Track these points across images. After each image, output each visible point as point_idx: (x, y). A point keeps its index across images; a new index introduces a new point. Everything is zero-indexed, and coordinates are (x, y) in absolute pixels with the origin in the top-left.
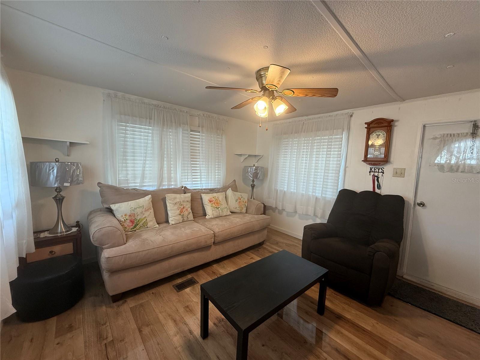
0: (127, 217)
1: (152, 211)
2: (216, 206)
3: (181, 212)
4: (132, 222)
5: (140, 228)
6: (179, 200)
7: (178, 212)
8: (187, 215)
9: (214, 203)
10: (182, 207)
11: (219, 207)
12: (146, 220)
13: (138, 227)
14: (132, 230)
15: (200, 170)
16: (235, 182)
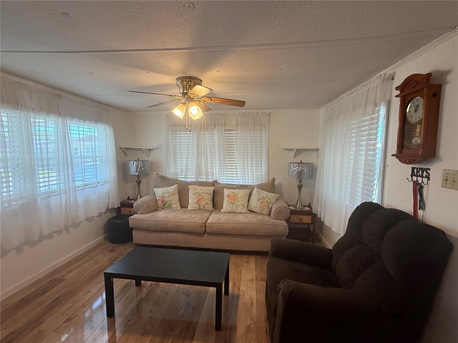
0: (160, 198)
1: (177, 196)
2: (231, 202)
3: (198, 201)
4: (162, 202)
5: (167, 207)
6: (199, 191)
7: (196, 201)
8: (203, 205)
9: (231, 199)
10: (201, 197)
11: (235, 203)
12: (171, 202)
13: (165, 207)
14: (162, 207)
15: (236, 166)
16: (274, 180)
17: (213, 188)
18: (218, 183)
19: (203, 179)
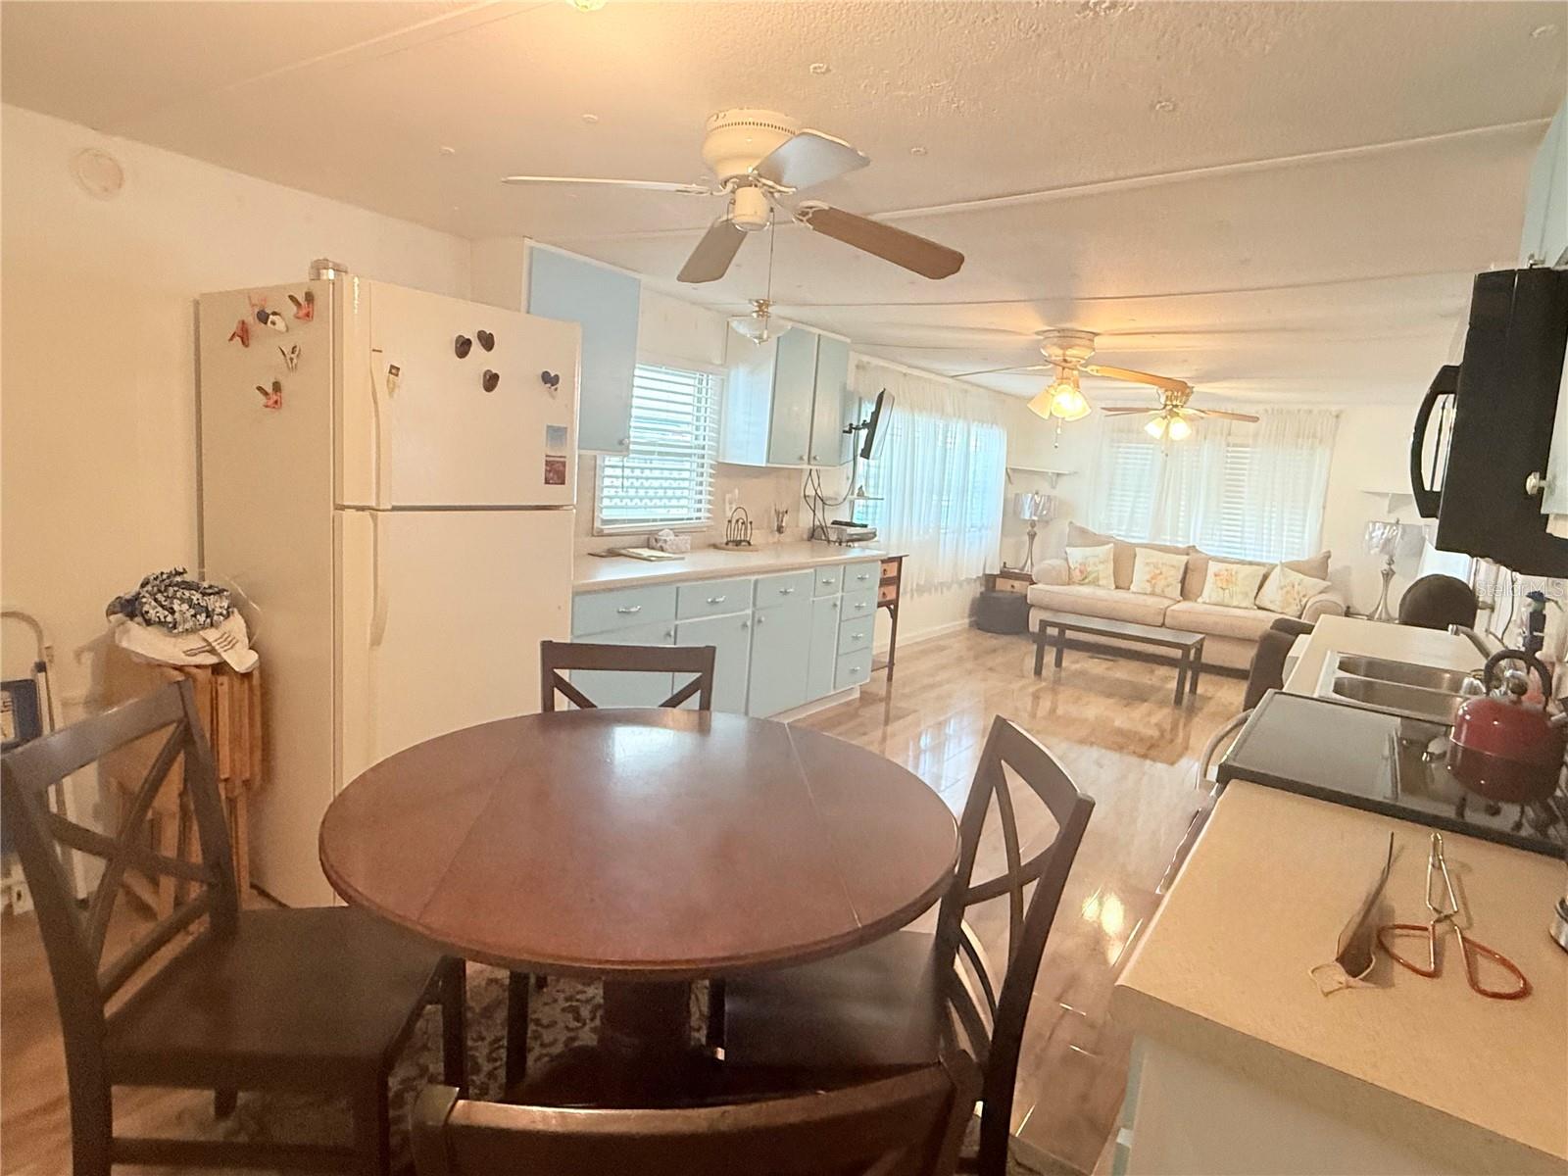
0: (1077, 566)
1: (1110, 566)
2: (1221, 586)
3: (1152, 578)
4: (1081, 572)
6: (1155, 561)
7: (1148, 577)
8: (1162, 587)
9: (1222, 580)
10: (1158, 572)
11: (1228, 588)
12: (1098, 574)
13: (1087, 581)
14: (1080, 581)
15: (1244, 521)
16: (1328, 556)
17: (1185, 558)
18: (1197, 551)
19: (1166, 540)
